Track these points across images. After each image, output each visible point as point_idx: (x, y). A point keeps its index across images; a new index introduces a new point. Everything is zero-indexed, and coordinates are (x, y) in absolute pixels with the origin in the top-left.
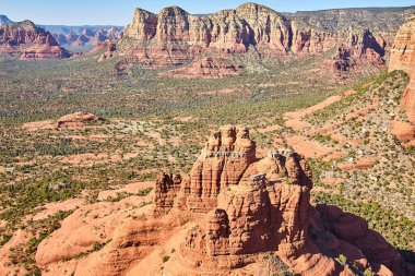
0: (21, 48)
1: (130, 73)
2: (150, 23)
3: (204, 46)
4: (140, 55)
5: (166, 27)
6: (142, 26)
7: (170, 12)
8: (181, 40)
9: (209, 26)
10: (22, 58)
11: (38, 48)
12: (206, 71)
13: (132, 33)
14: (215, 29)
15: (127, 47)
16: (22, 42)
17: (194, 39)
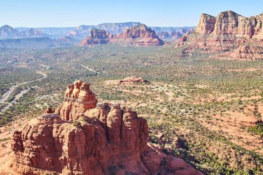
0: (138, 40)
1: (191, 55)
2: (210, 23)
3: (248, 38)
4: (201, 44)
5: (221, 25)
6: (204, 25)
7: (225, 15)
8: (231, 34)
9: (253, 23)
10: (137, 45)
11: (146, 40)
12: (243, 55)
13: (198, 30)
14: (258, 25)
15: (193, 39)
16: (138, 36)
17: (241, 33)
